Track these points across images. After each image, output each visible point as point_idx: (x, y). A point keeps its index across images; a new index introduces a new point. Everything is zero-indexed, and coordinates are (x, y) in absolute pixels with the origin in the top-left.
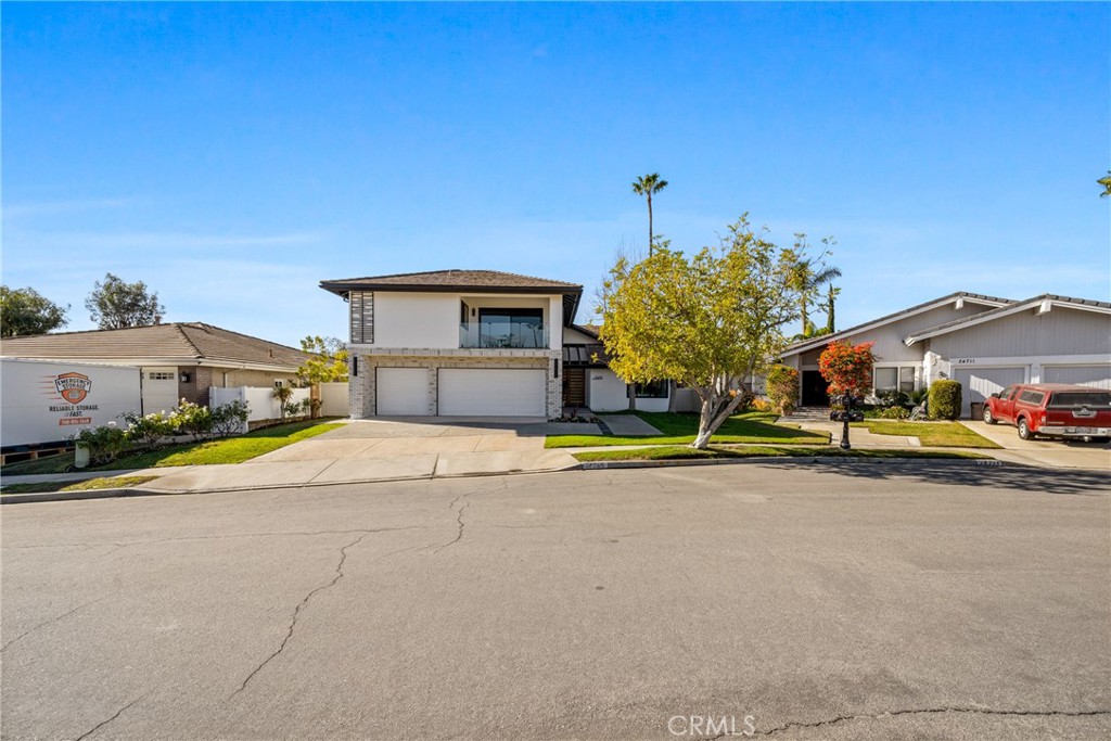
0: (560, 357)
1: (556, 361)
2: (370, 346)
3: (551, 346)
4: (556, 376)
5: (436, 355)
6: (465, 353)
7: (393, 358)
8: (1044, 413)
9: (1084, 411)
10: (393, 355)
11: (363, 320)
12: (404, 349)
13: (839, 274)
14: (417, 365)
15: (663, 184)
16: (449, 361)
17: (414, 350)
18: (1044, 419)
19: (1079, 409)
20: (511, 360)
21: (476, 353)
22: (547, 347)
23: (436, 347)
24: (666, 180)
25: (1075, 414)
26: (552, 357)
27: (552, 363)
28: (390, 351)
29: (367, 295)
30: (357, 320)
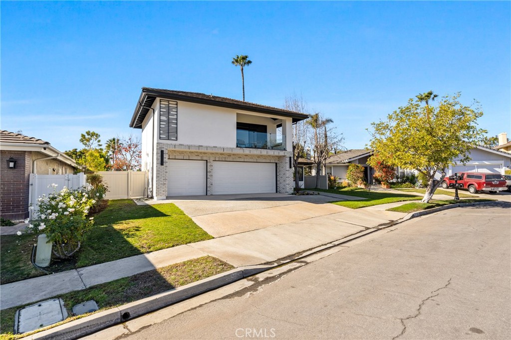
0: (292, 156)
1: (290, 158)
2: (174, 142)
3: (287, 149)
4: (290, 167)
5: (222, 151)
6: (240, 151)
7: (182, 153)
8: (484, 183)
9: (495, 182)
10: (192, 150)
11: (168, 122)
12: (200, 146)
13: (332, 121)
14: (199, 158)
15: (249, 62)
16: (221, 156)
17: (207, 147)
18: (485, 185)
19: (494, 181)
20: (259, 156)
21: (247, 151)
22: (285, 150)
23: (222, 146)
24: (251, 60)
25: (493, 183)
26: (288, 155)
27: (288, 160)
28: (189, 147)
29: (172, 103)
30: (164, 121)
